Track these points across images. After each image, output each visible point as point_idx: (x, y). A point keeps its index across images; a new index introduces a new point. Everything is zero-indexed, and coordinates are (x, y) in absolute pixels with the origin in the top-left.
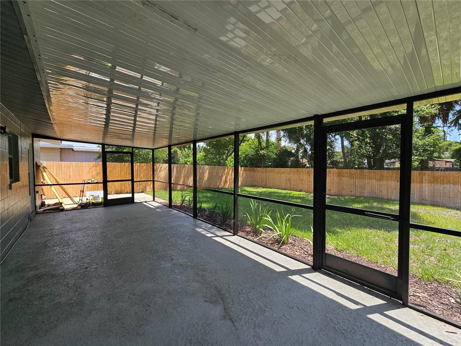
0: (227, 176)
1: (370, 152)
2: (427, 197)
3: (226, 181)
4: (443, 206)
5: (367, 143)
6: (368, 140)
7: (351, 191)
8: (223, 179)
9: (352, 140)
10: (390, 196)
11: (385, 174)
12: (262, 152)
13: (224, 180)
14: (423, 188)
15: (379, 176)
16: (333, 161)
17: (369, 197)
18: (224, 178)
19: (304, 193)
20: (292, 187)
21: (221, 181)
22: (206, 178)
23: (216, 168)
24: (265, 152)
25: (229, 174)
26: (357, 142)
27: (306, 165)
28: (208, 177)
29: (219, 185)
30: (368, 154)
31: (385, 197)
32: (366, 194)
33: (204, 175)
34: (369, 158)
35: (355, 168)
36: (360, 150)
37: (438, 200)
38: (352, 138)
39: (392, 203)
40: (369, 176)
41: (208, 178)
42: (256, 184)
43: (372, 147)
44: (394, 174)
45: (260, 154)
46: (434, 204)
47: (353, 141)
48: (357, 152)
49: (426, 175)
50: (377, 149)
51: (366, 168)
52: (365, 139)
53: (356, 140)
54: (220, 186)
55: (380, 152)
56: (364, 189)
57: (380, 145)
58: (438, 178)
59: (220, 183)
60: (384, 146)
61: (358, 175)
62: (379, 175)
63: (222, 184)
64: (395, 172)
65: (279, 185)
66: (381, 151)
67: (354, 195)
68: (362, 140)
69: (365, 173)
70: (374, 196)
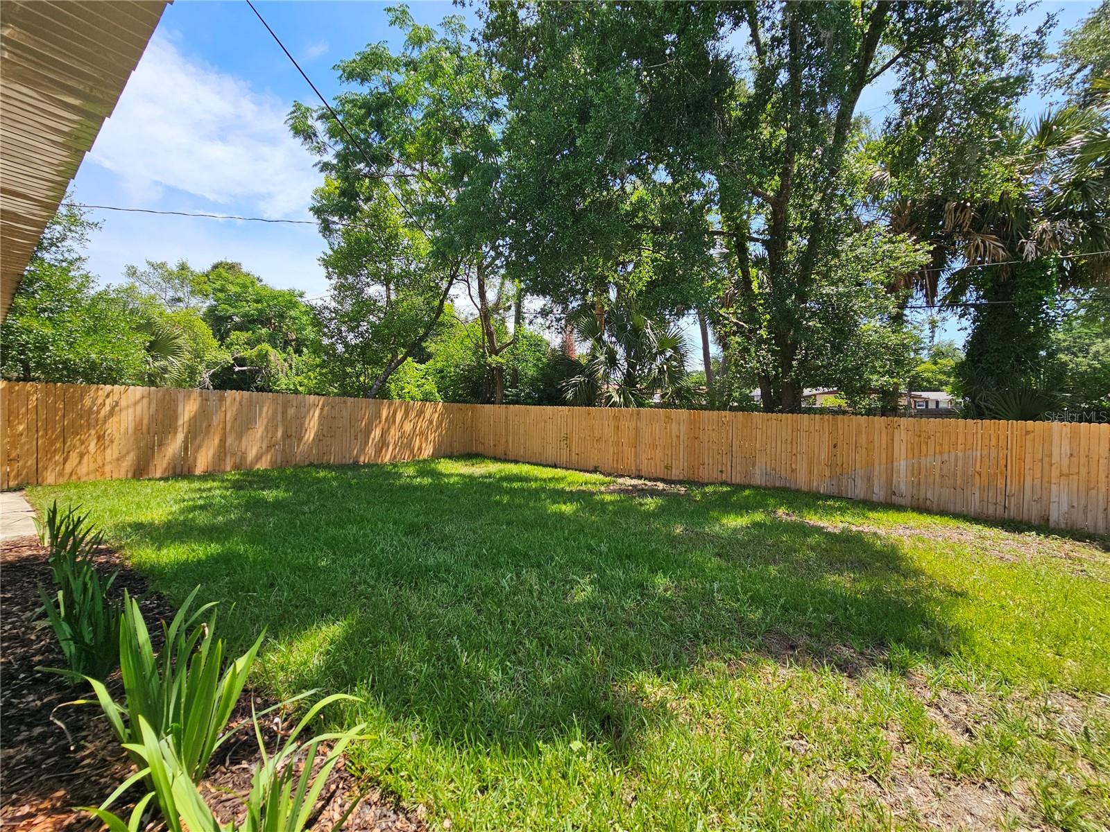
0: (389, 428)
1: (767, 365)
2: (903, 487)
3: (383, 443)
4: (943, 513)
5: (761, 341)
6: (763, 333)
7: (721, 472)
8: (372, 436)
9: (726, 333)
10: (815, 484)
11: (806, 423)
12: (493, 360)
13: (377, 439)
14: (895, 464)
15: (790, 431)
16: (681, 389)
17: (766, 488)
18: (376, 433)
19: (601, 477)
20: (574, 458)
21: (366, 443)
22: (310, 436)
23: (349, 404)
24: (500, 360)
25: (394, 421)
26: (738, 339)
27: (610, 397)
28: (317, 432)
29: (358, 456)
30: (763, 371)
31: (804, 488)
32: (758, 480)
33: (302, 425)
34: (765, 381)
35: (732, 409)
36: (744, 359)
37: (929, 495)
38: (725, 326)
39: (824, 508)
40: (765, 428)
41: (316, 435)
42: (480, 449)
43: (774, 353)
44: (826, 423)
45: (490, 366)
46: (922, 508)
47: (727, 335)
48: (736, 365)
49: (902, 427)
50: (784, 356)
51: (757, 409)
52: (757, 329)
53: (734, 334)
54: (362, 459)
55: (792, 366)
56: (754, 466)
57: (794, 346)
58: (929, 438)
59: (362, 450)
60: (802, 350)
61: (740, 427)
62: (789, 427)
63: (370, 450)
64: (828, 420)
65: (540, 454)
66: (794, 363)
67: (729, 480)
68: (750, 331)
69: (754, 421)
70: (777, 484)
